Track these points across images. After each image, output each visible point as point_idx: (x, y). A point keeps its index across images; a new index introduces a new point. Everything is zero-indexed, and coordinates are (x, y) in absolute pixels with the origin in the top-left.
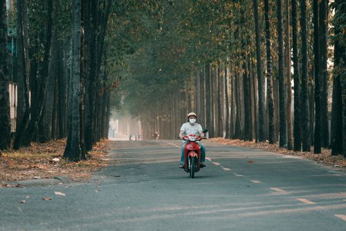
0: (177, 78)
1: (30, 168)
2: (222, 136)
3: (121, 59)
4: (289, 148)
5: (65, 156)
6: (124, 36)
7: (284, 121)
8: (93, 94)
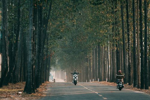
0: (84, 51)
1: (6, 97)
2: (106, 81)
3: (55, 42)
4: (138, 88)
5: (24, 91)
6: (57, 30)
7: (136, 74)
8: (40, 59)
